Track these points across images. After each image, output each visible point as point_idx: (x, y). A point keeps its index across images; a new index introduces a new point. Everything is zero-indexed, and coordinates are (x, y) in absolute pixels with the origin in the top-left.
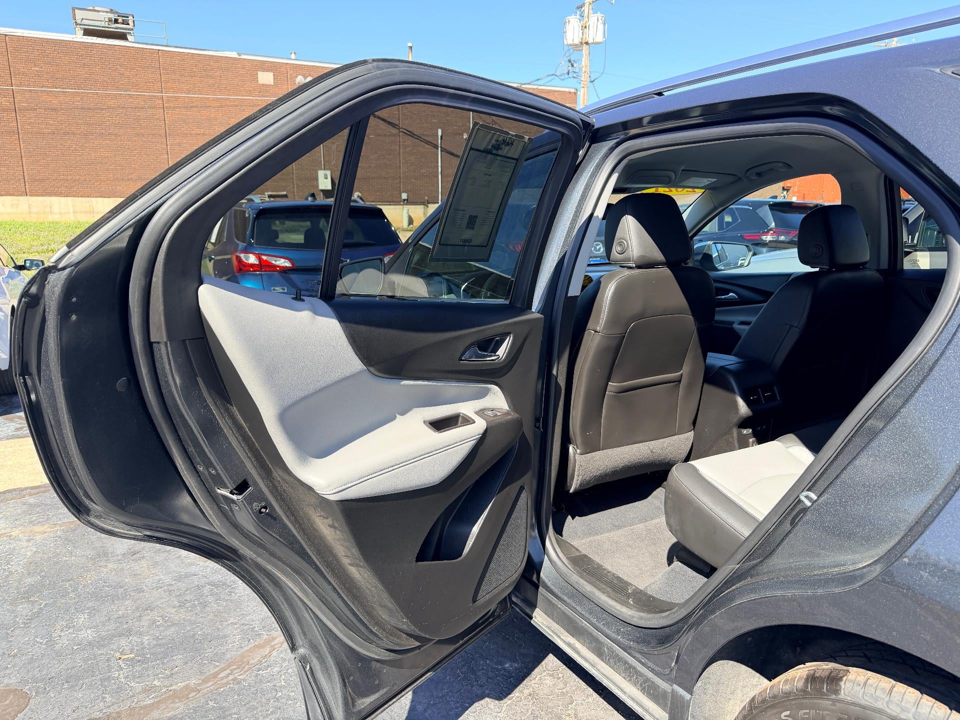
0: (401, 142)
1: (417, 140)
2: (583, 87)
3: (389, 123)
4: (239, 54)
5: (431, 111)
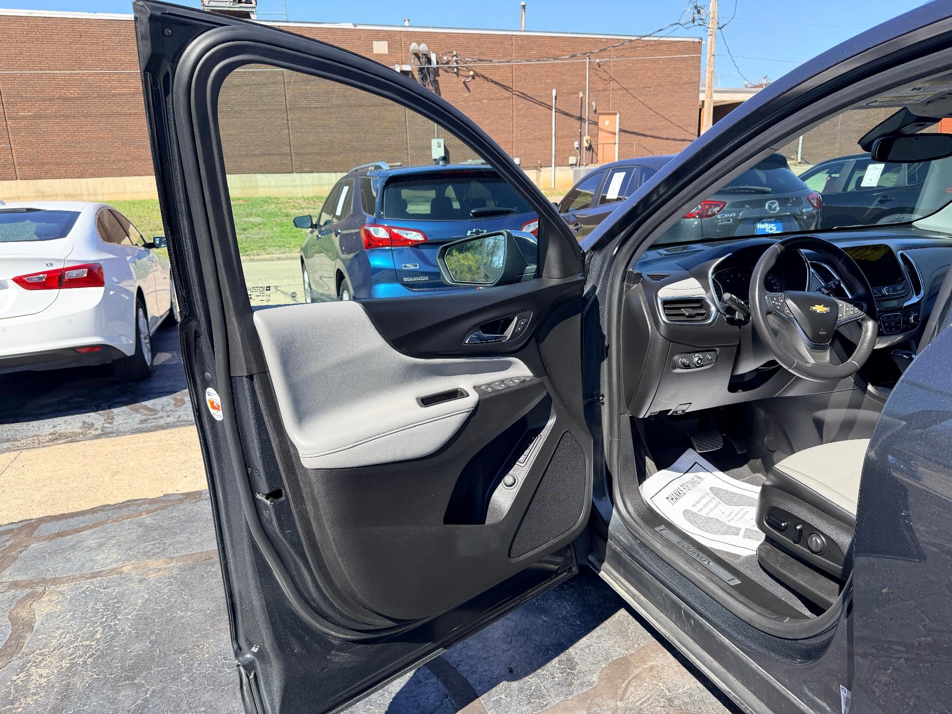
0: (514, 105)
1: (531, 103)
2: (710, 35)
3: (503, 86)
4: (355, 25)
5: (545, 72)
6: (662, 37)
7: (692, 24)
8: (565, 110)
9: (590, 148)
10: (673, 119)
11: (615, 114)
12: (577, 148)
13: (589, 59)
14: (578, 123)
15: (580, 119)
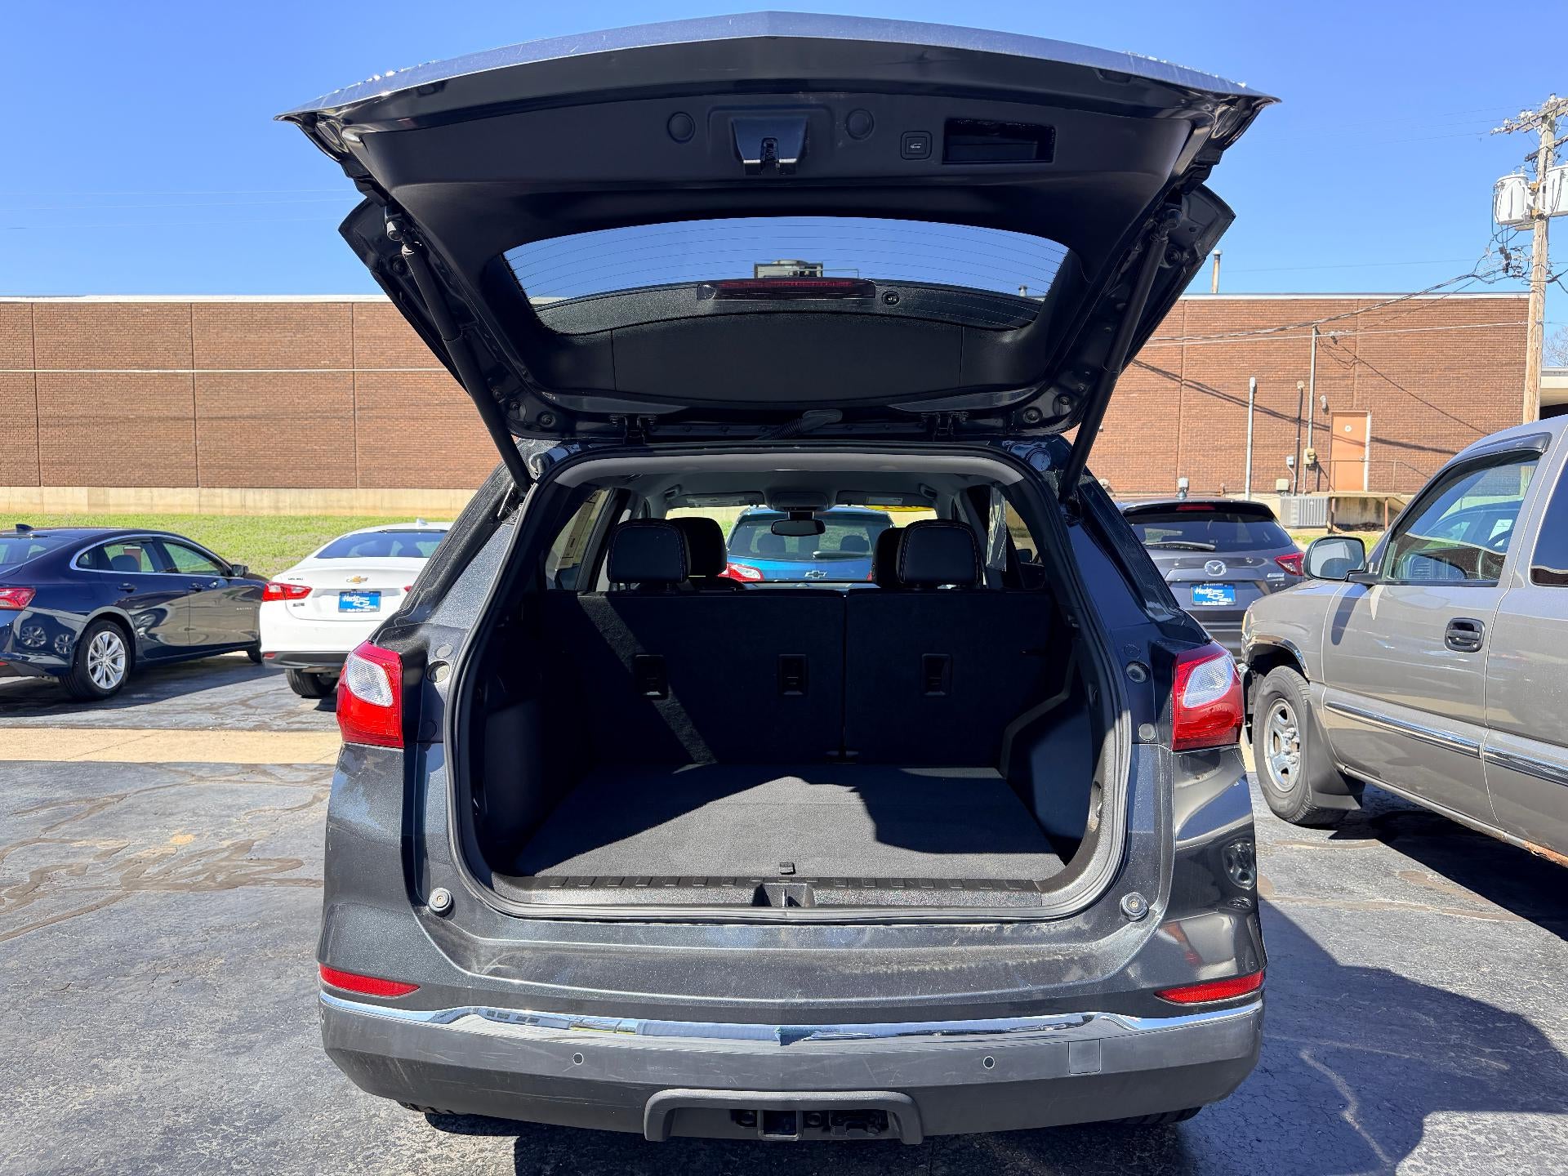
0: (1182, 401)
1: (1211, 396)
3: (1166, 374)
5: (1238, 351)
6: (1449, 294)
7: (1502, 274)
8: (1272, 409)
9: (1315, 466)
10: (1476, 423)
11: (1365, 415)
12: (1292, 466)
13: (1318, 333)
14: (1295, 427)
15: (1299, 420)
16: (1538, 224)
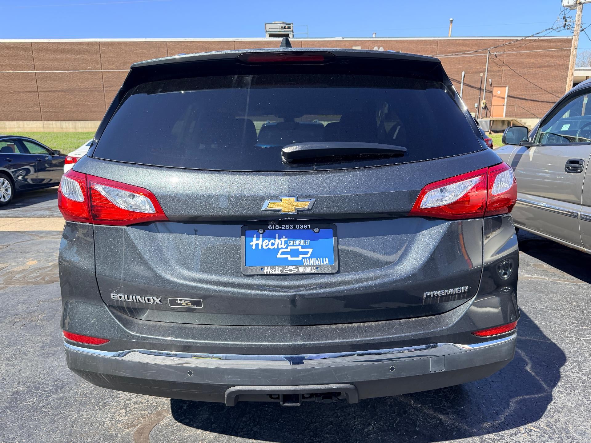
2: (575, 35)
4: (343, 38)
5: (458, 61)
6: (541, 37)
7: (563, 28)
8: (470, 84)
9: (485, 108)
10: (548, 90)
11: (506, 87)
12: (477, 108)
13: (490, 53)
14: (479, 91)
15: (480, 89)
16: (579, 7)
